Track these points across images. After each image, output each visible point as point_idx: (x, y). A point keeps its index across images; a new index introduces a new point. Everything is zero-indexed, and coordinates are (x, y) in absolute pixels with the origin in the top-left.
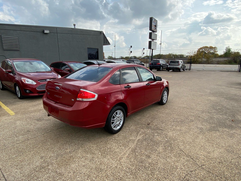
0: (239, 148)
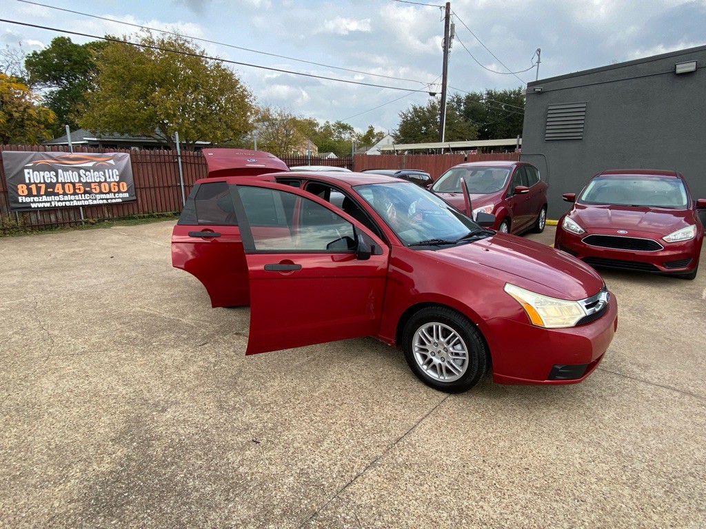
0: (11, 432)
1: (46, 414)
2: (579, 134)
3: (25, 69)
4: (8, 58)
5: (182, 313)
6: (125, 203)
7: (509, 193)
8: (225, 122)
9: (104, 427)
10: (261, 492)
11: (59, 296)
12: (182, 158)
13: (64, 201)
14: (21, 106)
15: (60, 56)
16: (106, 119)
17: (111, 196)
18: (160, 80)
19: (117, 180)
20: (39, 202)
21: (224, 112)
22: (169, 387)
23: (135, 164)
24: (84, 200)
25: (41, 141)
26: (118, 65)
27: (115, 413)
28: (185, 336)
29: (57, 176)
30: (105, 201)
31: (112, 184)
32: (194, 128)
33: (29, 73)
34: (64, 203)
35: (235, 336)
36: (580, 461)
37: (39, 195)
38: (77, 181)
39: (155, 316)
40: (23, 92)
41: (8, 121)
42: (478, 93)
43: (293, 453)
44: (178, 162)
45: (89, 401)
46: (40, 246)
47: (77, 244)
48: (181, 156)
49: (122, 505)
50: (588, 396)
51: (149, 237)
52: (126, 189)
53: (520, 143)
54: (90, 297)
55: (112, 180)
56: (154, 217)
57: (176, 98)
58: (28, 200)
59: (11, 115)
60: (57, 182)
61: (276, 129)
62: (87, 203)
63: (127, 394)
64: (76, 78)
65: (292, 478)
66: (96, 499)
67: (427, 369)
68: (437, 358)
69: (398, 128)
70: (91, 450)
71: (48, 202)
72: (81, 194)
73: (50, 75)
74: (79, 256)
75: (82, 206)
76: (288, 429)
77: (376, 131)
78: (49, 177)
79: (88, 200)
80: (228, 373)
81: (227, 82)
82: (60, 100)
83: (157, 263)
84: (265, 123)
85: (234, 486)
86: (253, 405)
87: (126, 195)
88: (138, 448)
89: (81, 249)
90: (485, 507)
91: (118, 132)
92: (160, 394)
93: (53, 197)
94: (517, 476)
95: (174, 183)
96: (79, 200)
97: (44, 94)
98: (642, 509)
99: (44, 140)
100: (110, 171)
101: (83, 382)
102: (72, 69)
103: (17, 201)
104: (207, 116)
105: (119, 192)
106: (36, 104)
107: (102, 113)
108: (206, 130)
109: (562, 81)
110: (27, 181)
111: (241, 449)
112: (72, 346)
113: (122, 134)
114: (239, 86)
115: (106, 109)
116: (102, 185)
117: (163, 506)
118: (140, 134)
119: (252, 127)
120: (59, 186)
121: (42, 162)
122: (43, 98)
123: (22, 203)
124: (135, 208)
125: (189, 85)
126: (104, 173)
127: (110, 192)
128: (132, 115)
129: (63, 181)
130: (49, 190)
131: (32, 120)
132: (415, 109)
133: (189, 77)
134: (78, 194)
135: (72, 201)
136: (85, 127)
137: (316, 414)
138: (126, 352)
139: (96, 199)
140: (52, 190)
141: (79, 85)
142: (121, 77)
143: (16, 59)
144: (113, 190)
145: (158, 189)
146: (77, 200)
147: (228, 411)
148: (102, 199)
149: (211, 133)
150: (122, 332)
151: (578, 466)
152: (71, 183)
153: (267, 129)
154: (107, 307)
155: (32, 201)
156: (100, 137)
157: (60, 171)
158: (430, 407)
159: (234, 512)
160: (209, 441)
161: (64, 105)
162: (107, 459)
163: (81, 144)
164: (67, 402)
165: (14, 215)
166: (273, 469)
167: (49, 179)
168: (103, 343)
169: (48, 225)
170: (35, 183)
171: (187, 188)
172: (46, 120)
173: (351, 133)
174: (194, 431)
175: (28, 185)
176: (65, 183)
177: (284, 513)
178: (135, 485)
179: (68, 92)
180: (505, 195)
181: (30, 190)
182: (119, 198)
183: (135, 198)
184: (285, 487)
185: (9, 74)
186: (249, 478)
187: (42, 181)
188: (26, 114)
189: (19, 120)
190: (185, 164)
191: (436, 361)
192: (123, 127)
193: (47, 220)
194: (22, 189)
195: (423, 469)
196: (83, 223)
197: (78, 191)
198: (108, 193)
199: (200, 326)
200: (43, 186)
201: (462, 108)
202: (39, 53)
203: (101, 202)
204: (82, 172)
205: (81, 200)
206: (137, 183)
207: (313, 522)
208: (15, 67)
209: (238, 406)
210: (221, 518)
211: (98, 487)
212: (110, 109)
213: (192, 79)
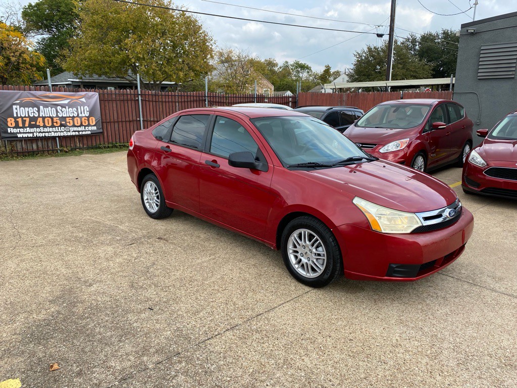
1: (7, 283)
2: (511, 73)
3: (21, 19)
4: (8, 10)
5: (121, 222)
6: (93, 135)
7: (427, 128)
8: (188, 64)
9: (45, 293)
10: (145, 338)
11: (31, 206)
12: (142, 97)
13: (44, 132)
14: (17, 51)
15: (51, 8)
16: (86, 63)
17: (82, 128)
18: (132, 28)
19: (87, 115)
20: (24, 133)
21: (187, 55)
22: (98, 271)
23: (102, 102)
24: (60, 132)
25: (33, 82)
26: (97, 15)
27: (55, 285)
28: (118, 238)
29: (39, 111)
30: (77, 133)
31: (83, 119)
32: (160, 70)
33: (25, 22)
34: (44, 134)
35: (157, 239)
36: (398, 338)
37: (24, 127)
38: (55, 116)
39: (100, 223)
40: (20, 39)
41: (6, 65)
42: (434, 33)
43: (175, 318)
44: (138, 100)
45: (39, 277)
46: (22, 169)
47: (52, 168)
48: (141, 95)
49: (48, 339)
50: (432, 297)
51: (110, 163)
52: (94, 123)
53: (454, 82)
54: (54, 207)
55: (83, 115)
56: (117, 147)
57: (146, 44)
58: (15, 131)
59: (9, 59)
60: (39, 116)
61: (235, 70)
62: (62, 134)
63: (67, 274)
64: (64, 26)
65: (169, 332)
66: (32, 334)
67: (298, 268)
68: (305, 258)
69: (352, 67)
70: (34, 306)
71: (31, 133)
72: (58, 127)
73: (42, 24)
74: (52, 177)
75: (58, 137)
76: (177, 303)
77: (332, 71)
78: (32, 112)
79: (63, 132)
80: (144, 264)
81: (190, 28)
82: (50, 46)
83: (111, 184)
84: (225, 64)
85: (127, 333)
86: (156, 286)
87: (95, 128)
88: (66, 307)
89: (54, 172)
90: (305, 360)
91: (97, 74)
92: (90, 275)
93: (35, 129)
94: (341, 344)
95: (134, 118)
96: (56, 132)
97: (37, 41)
98: (431, 372)
99: (35, 81)
100: (82, 107)
101: (37, 265)
102: (60, 19)
103: (7, 132)
104: (172, 59)
105: (89, 125)
106: (30, 49)
107: (83, 57)
108: (171, 71)
109: (495, 22)
110: (15, 115)
111: (139, 313)
112: (34, 241)
113: (100, 76)
114: (201, 32)
115: (87, 54)
116: (75, 119)
117: (75, 341)
118: (114, 76)
119: (212, 68)
120: (40, 120)
121: (27, 99)
122: (35, 44)
123: (11, 133)
124: (102, 139)
125: (157, 32)
126: (77, 109)
127: (81, 125)
128: (108, 59)
129: (44, 116)
130: (32, 123)
131: (26, 63)
132: (370, 49)
133: (157, 25)
134: (55, 127)
135: (50, 132)
136: (68, 69)
137: (202, 295)
138: (72, 246)
139: (69, 131)
140: (34, 123)
141: (66, 32)
142: (100, 26)
143: (15, 10)
144: (84, 124)
145: (121, 123)
146: (54, 132)
147: (136, 289)
148: (75, 131)
149: (175, 73)
150: (72, 233)
151: (394, 341)
152: (50, 117)
153: (227, 70)
154: (65, 215)
155: (18, 132)
156: (81, 78)
157: (41, 107)
158: (294, 296)
159: (122, 348)
160: (117, 306)
161: (54, 50)
162: (44, 312)
163: (66, 84)
164: (23, 276)
165: (3, 143)
166: (158, 326)
167: (33, 113)
168: (57, 239)
169: (31, 152)
170: (21, 117)
171: (146, 123)
172: (38, 63)
173: (308, 72)
174: (108, 299)
175: (15, 118)
176: (45, 117)
177: (157, 351)
178: (59, 329)
179: (57, 39)
180: (423, 130)
181: (17, 123)
182: (89, 131)
183: (101, 131)
184: (163, 337)
185: (8, 24)
186: (139, 330)
187: (27, 116)
188: (21, 59)
189: (15, 64)
190: (144, 102)
191: (304, 260)
192: (100, 70)
193: (30, 148)
194: (11, 122)
195: (269, 334)
196: (59, 151)
197: (55, 124)
198: (80, 126)
199: (132, 232)
200: (28, 120)
201: (417, 47)
202: (33, 4)
203: (74, 134)
204: (59, 108)
205: (58, 132)
206: (104, 118)
207: (175, 358)
208: (14, 18)
209: (145, 286)
210: (112, 351)
211: (34, 327)
212: (89, 54)
213: (160, 27)
